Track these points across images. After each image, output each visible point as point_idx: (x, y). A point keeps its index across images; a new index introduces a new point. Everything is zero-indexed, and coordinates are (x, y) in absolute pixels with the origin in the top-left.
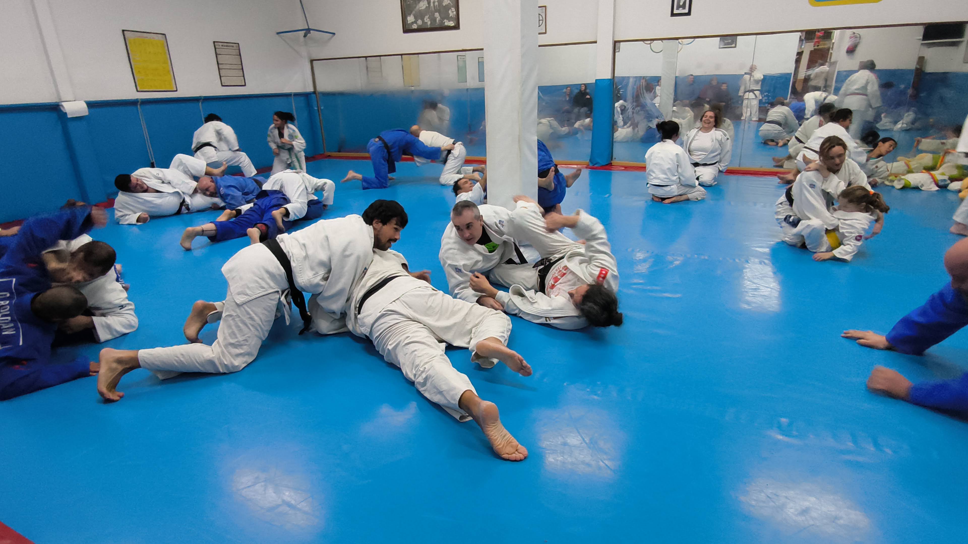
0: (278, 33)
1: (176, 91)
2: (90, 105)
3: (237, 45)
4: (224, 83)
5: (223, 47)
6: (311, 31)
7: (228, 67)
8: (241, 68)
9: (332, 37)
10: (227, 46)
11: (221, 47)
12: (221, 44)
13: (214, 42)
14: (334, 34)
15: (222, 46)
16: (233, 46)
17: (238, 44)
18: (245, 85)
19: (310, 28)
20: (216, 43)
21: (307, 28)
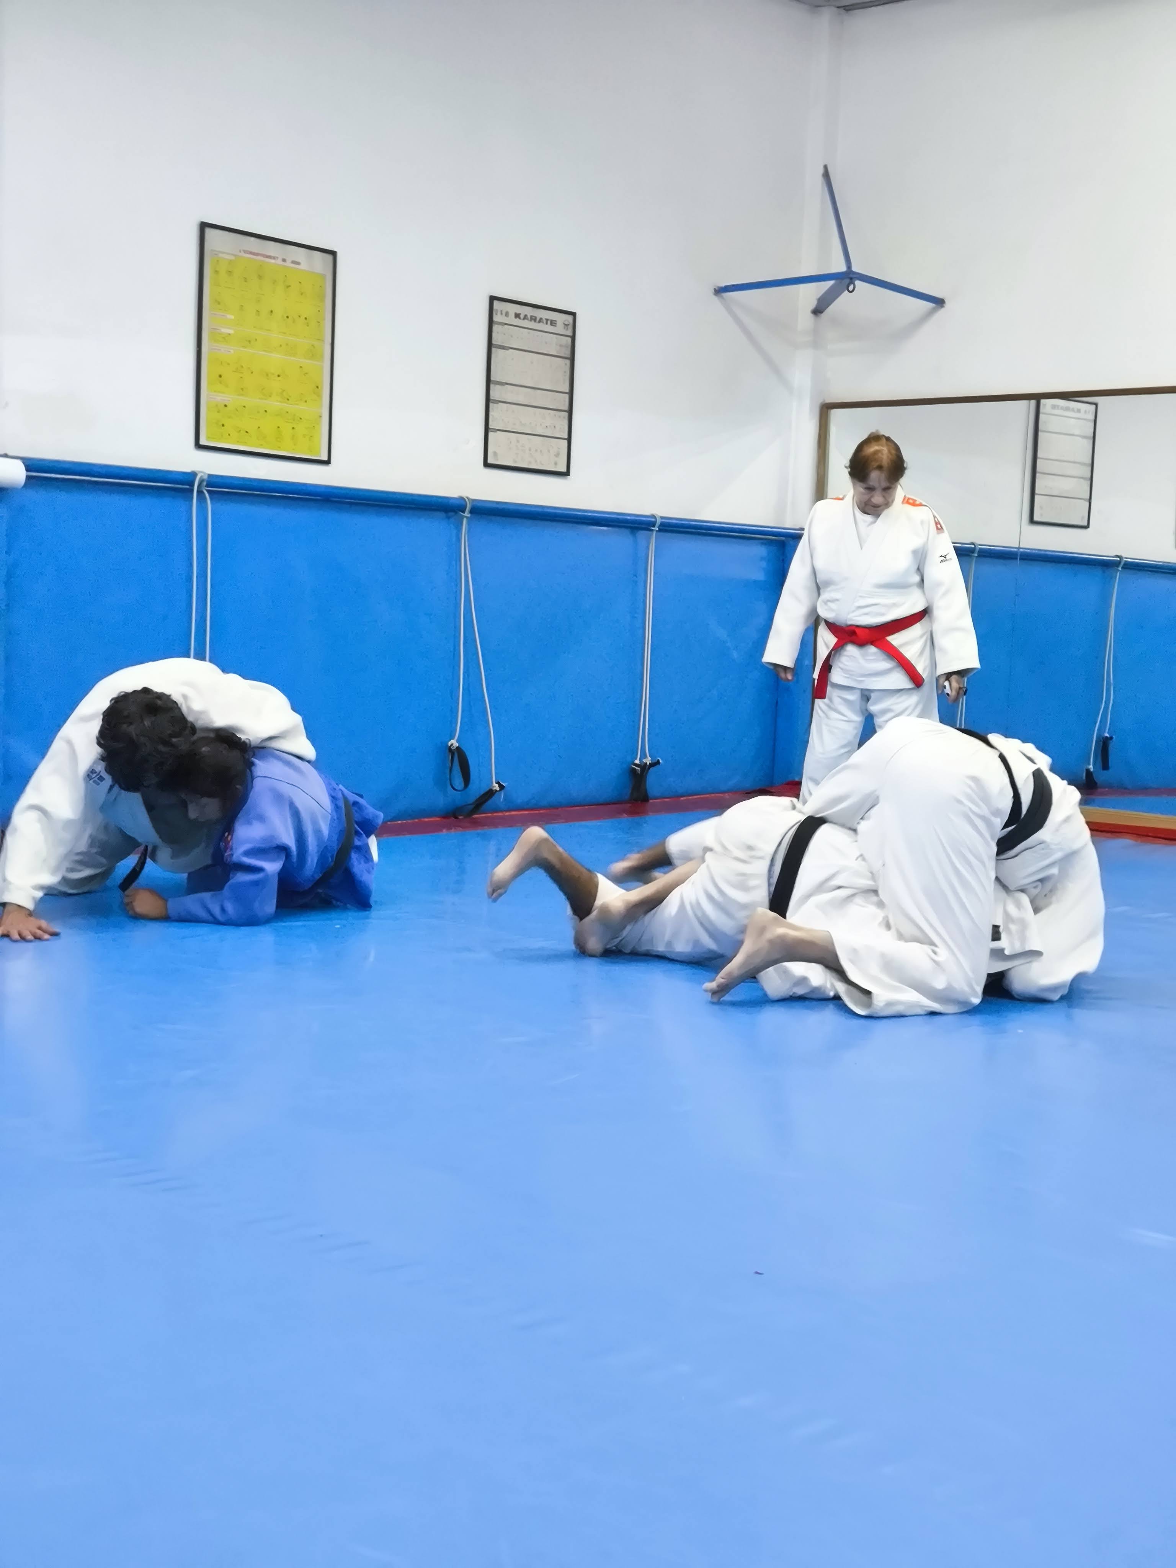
0: (720, 291)
1: (327, 462)
2: (31, 465)
3: (570, 318)
4: (495, 454)
5: (517, 322)
6: (857, 283)
7: (521, 396)
8: (566, 407)
9: (930, 313)
10: (533, 319)
11: (512, 320)
12: (513, 309)
13: (492, 299)
14: (939, 302)
15: (517, 316)
16: (553, 323)
17: (573, 314)
18: (567, 474)
19: (855, 269)
20: (496, 303)
21: (844, 269)
